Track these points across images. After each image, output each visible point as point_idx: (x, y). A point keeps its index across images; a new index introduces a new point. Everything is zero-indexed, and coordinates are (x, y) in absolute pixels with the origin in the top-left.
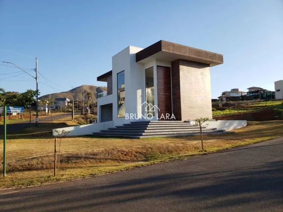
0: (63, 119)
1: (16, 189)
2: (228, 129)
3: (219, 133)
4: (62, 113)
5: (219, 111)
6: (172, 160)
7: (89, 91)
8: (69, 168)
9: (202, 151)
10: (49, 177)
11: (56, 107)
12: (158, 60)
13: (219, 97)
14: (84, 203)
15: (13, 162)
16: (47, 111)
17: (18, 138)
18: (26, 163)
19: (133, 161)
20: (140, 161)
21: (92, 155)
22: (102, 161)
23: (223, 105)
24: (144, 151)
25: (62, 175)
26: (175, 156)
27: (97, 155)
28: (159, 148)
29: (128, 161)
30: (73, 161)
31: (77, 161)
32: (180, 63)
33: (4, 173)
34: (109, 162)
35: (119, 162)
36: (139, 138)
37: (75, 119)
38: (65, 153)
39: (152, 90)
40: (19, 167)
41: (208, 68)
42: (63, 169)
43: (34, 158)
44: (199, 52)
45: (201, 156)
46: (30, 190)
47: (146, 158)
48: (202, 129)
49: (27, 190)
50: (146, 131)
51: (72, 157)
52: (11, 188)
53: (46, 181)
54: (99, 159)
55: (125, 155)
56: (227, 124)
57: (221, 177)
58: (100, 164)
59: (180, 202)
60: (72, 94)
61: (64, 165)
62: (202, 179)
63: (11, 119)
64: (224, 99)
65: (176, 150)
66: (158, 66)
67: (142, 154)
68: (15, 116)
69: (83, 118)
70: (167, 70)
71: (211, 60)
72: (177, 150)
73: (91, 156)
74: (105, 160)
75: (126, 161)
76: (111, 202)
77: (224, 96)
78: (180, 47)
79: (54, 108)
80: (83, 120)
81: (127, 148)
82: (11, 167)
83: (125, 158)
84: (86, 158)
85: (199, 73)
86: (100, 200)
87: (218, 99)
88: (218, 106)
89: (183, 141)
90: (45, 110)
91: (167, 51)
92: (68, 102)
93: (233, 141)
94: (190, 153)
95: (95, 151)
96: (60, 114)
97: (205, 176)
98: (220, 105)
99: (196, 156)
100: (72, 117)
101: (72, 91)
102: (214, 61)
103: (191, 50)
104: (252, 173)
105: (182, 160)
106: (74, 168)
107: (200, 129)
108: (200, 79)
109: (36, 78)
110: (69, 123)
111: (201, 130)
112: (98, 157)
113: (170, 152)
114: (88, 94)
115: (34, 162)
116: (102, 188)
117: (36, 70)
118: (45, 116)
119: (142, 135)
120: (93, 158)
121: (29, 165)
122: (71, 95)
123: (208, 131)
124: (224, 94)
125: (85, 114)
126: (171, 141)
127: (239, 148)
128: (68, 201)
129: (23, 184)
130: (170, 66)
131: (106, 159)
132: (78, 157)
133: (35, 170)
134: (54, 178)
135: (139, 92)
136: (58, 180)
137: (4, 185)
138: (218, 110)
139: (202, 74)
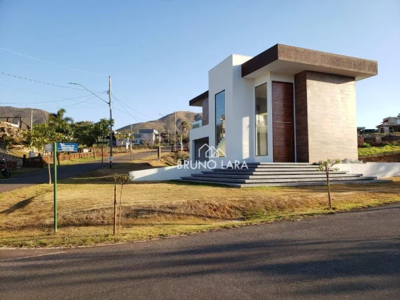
0: (147, 158)
1: (64, 250)
2: (385, 175)
3: (365, 182)
4: (148, 150)
5: (374, 148)
6: (279, 220)
7: (184, 119)
8: (136, 225)
9: (328, 209)
10: (107, 236)
11: (141, 143)
12: (273, 73)
13: (378, 127)
14: (133, 274)
15: (69, 214)
16: (127, 147)
17: (84, 183)
18: (84, 216)
19: (224, 219)
20: (235, 219)
21: (169, 208)
22: (182, 217)
23: (384, 139)
24: (242, 206)
25: (124, 235)
26: (286, 214)
27: (176, 208)
28: (264, 203)
29: (218, 218)
30: (144, 216)
31: (148, 216)
32: (308, 76)
33: (55, 228)
34: (191, 219)
35: (205, 220)
36: (239, 187)
37: (162, 158)
38: (134, 204)
39: (265, 117)
40: (74, 220)
41: (353, 82)
42: (128, 226)
43: (94, 210)
44: (337, 59)
45: (324, 216)
46: (79, 250)
47: (244, 215)
48: (330, 176)
49: (76, 251)
50: (251, 177)
51: (142, 210)
52: (59, 248)
53: (102, 241)
54: (178, 214)
55: (215, 210)
56: (382, 168)
57: (338, 249)
58: (179, 222)
59: (261, 282)
60: (163, 124)
61: (131, 220)
62: (308, 251)
63: (82, 157)
64: (387, 129)
65: (290, 206)
66: (273, 82)
67: (238, 209)
68: (87, 154)
69: (172, 157)
70: (288, 86)
71: (356, 70)
72: (292, 205)
73: (168, 210)
74: (185, 216)
75: (216, 218)
76: (168, 275)
77: (386, 124)
78: (307, 53)
79: (138, 143)
80: (172, 160)
81: (217, 201)
82: (66, 220)
83: (214, 214)
84: (161, 212)
85: (338, 91)
86: (156, 271)
87: (376, 129)
88: (374, 139)
89: (305, 193)
90: (125, 146)
91: (286, 59)
92: (156, 135)
93: (383, 195)
94: (310, 211)
95: (174, 203)
96: (145, 151)
97: (313, 247)
98: (378, 139)
99: (316, 216)
100: (158, 155)
101: (163, 119)
102: (362, 71)
103: (324, 56)
104: (390, 246)
105: (293, 221)
106: (143, 225)
107: (326, 176)
108: (339, 99)
109: (109, 103)
110: (153, 163)
111: (328, 177)
112: (177, 211)
113: (281, 208)
114: (182, 123)
115: (94, 215)
116: (167, 254)
117: (109, 92)
118: (124, 154)
119: (244, 183)
120: (169, 213)
121: (87, 218)
122: (162, 126)
123: (348, 179)
124: (386, 121)
125: (177, 152)
126: (285, 193)
127: (390, 206)
128: (116, 269)
129: (74, 243)
130: (292, 81)
131: (188, 215)
132: (150, 211)
133: (94, 225)
134: (113, 237)
135: (246, 121)
136: (116, 240)
137: (52, 243)
138: (372, 145)
139: (342, 92)
